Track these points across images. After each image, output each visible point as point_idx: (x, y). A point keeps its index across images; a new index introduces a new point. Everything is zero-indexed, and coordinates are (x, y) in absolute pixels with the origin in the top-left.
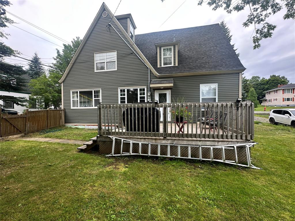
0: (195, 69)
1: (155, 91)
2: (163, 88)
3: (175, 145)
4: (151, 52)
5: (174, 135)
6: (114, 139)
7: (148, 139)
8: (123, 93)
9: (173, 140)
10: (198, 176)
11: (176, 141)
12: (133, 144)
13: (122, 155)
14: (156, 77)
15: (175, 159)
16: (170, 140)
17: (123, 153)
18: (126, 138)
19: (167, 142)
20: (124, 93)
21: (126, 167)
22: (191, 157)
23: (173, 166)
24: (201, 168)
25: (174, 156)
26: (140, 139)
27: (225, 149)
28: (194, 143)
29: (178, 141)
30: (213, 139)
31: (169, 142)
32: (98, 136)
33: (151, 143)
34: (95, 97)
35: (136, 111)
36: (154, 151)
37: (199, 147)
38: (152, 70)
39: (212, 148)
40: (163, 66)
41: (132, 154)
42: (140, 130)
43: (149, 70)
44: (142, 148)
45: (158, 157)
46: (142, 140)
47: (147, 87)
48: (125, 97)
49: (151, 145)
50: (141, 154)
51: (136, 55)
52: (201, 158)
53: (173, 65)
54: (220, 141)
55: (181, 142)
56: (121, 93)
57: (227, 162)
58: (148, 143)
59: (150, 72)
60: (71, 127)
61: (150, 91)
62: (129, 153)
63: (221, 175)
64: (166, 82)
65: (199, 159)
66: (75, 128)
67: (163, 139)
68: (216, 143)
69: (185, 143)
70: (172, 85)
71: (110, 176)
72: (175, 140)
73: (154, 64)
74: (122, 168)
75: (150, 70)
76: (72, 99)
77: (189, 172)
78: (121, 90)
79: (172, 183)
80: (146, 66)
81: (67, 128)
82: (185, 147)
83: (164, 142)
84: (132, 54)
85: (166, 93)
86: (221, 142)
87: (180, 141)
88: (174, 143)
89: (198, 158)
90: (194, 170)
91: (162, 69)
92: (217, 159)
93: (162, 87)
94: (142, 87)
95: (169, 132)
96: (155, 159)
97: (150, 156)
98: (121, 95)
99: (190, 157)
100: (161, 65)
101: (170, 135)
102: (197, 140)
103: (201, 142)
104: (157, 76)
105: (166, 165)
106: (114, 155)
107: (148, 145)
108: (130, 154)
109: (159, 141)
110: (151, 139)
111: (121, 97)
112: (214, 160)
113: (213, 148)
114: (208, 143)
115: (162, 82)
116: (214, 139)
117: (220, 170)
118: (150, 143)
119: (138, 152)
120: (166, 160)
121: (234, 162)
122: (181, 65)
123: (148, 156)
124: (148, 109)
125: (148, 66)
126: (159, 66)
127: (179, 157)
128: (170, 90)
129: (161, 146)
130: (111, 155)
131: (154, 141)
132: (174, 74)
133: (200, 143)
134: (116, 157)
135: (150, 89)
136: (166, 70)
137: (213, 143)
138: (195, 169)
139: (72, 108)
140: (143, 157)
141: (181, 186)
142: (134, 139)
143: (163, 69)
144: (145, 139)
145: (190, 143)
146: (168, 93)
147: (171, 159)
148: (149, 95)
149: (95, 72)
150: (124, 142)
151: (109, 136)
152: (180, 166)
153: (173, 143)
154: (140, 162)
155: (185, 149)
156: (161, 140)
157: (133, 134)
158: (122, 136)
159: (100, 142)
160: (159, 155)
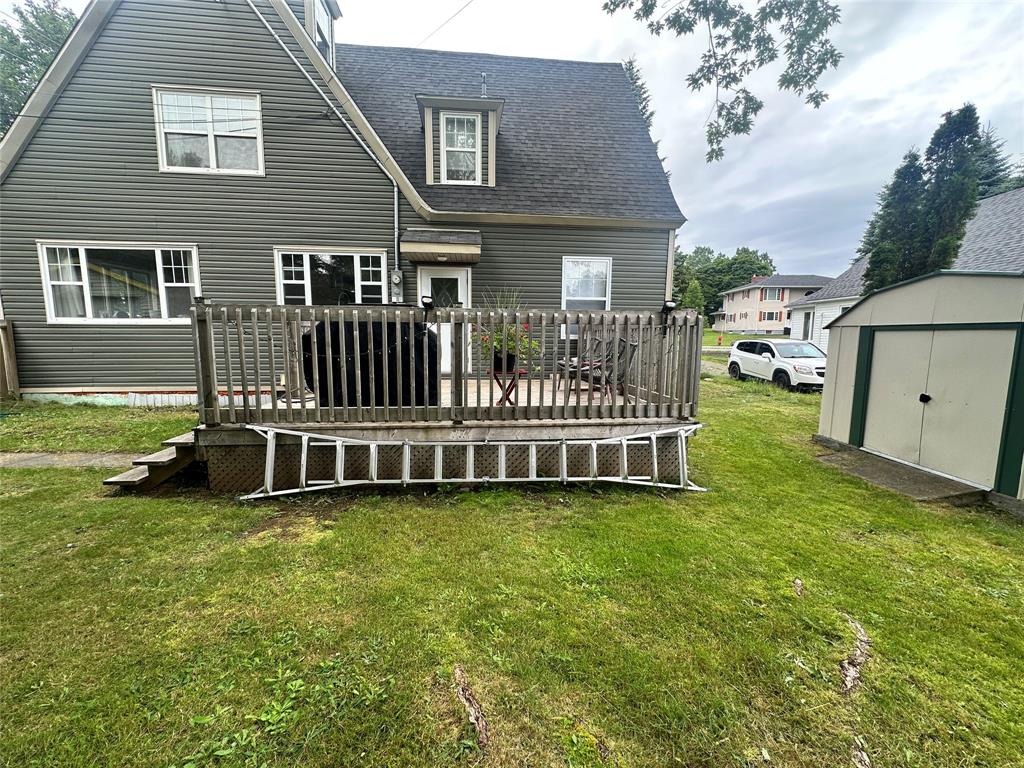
0: (549, 204)
1: (419, 268)
2: (445, 259)
3: (491, 443)
4: (402, 123)
5: (488, 413)
6: (270, 437)
7: (401, 428)
8: (293, 269)
9: (483, 430)
10: (556, 527)
11: (492, 431)
12: (348, 449)
13: (307, 489)
14: (422, 220)
15: (491, 487)
16: (473, 430)
17: (309, 482)
18: (320, 430)
19: (467, 437)
20: (299, 269)
21: (327, 527)
22: (538, 476)
23: (486, 506)
24: (566, 505)
25: (486, 479)
26: (370, 432)
27: (628, 446)
28: (545, 434)
29: (499, 430)
30: (598, 421)
31: (472, 434)
32: (203, 427)
33: (412, 443)
34: (168, 279)
35: (356, 333)
36: (422, 467)
37: (561, 444)
38: (406, 193)
39: (594, 446)
40: (444, 181)
41: (344, 483)
42: (373, 401)
43: (396, 189)
44: (379, 460)
45: (434, 486)
46: (380, 434)
47: (388, 252)
48: (303, 286)
49: (413, 448)
50: (376, 481)
51: (344, 125)
52: (564, 477)
53: (478, 182)
54: (616, 425)
55: (507, 434)
56: (288, 269)
57: (631, 480)
58: (400, 443)
59: (399, 199)
60: (54, 402)
61: (399, 269)
62: (333, 482)
63: (616, 516)
64: (455, 238)
65: (559, 479)
66: (79, 404)
67: (453, 428)
68: (606, 431)
69: (520, 434)
70: (476, 250)
71: (267, 563)
72: (490, 427)
73: (415, 172)
74: (310, 532)
75: (399, 192)
77: (531, 517)
79: (485, 553)
80: (384, 173)
81: (34, 406)
82: (520, 447)
83: (455, 437)
84: (326, 117)
85: (457, 280)
86: (618, 428)
87: (505, 431)
88: (487, 438)
89: (557, 476)
90: (546, 512)
91: (441, 191)
92: (607, 476)
93: (443, 255)
94: (370, 252)
95: (472, 403)
96: (426, 492)
97: (408, 485)
98: (288, 275)
99: (533, 477)
100: (437, 178)
101: (475, 413)
102: (554, 426)
103: (566, 429)
104: (424, 214)
105: (464, 506)
106: (272, 494)
107: (399, 449)
108: (337, 482)
109: (438, 435)
110: (413, 428)
111: (285, 285)
112: (599, 479)
113: (599, 446)
114: (585, 432)
115: (444, 238)
116: (602, 418)
117: (614, 502)
118: (407, 441)
119: (365, 475)
120: (461, 493)
121: (649, 478)
122: (506, 184)
123: (401, 485)
124: (398, 327)
125: (390, 176)
126: (430, 181)
127: (502, 478)
128: (470, 270)
129: (445, 448)
130: (262, 495)
131: (421, 435)
132: (483, 215)
133: (561, 434)
134: (282, 499)
135: (399, 260)
136: (455, 196)
137: (596, 432)
138: (548, 509)
139: (52, 318)
140: (384, 491)
141: (512, 559)
142: (350, 433)
143: (445, 191)
144: (389, 429)
145: (535, 434)
146: (464, 278)
147: (477, 488)
148: (397, 281)
149: (162, 169)
150: (312, 444)
151: (248, 427)
152: (507, 504)
153: (482, 436)
154: (374, 505)
155: (519, 453)
156: (445, 432)
157: (346, 416)
158: (304, 425)
159: (211, 451)
160: (438, 478)
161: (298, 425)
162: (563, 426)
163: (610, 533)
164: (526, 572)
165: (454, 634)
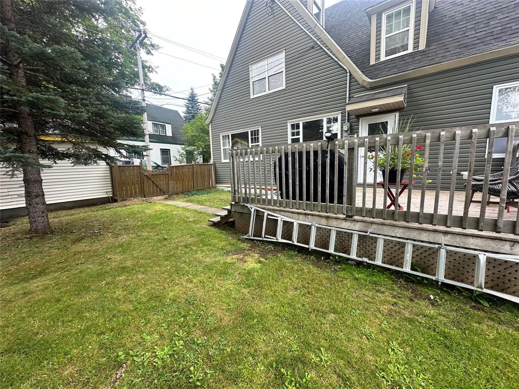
1: (361, 119)
2: (377, 110)
3: (371, 235)
4: (360, 34)
5: (371, 212)
6: (253, 210)
7: (312, 215)
8: (295, 131)
9: (366, 224)
10: (411, 321)
11: (374, 226)
13: (265, 239)
14: (365, 89)
15: (369, 266)
16: (359, 223)
17: (266, 236)
18: (274, 211)
19: (354, 227)
20: (298, 130)
21: (260, 262)
22: (412, 269)
23: (356, 279)
24: (433, 303)
25: (366, 260)
26: (296, 215)
28: (424, 236)
29: (380, 227)
30: (494, 234)
31: (358, 226)
32: (233, 203)
33: (317, 225)
36: (323, 241)
37: (440, 248)
38: (354, 74)
39: (483, 258)
40: (383, 58)
41: (281, 240)
42: (297, 197)
43: (348, 74)
44: (299, 233)
45: (330, 255)
46: (301, 216)
47: (342, 113)
48: (299, 138)
49: (318, 229)
50: (296, 243)
51: (322, 48)
52: (441, 277)
53: (410, 50)
55: (387, 230)
56: (293, 131)
58: (310, 224)
59: (350, 79)
60: (223, 190)
61: (348, 122)
62: (275, 238)
64: (386, 94)
65: (434, 278)
67: (345, 219)
68: (507, 247)
69: (399, 233)
70: (400, 99)
72: (372, 223)
73: (362, 60)
74: (252, 263)
75: (351, 75)
76: (222, 148)
77: (388, 302)
78: (293, 126)
79: (332, 316)
80: (342, 67)
81: (217, 191)
82: (399, 243)
83: (346, 225)
84: (313, 47)
85: (387, 122)
87: (385, 228)
88: (369, 231)
89: (434, 275)
90: (407, 302)
91: (380, 66)
92: (502, 291)
93: (375, 107)
94: (332, 115)
95: (358, 203)
96: (321, 257)
97: (312, 249)
98: (293, 134)
99: (407, 269)
100: (378, 58)
101: (360, 211)
102: (435, 231)
103: (449, 236)
104: (365, 84)
105: (342, 274)
106: (252, 238)
107: (310, 227)
108: (277, 239)
109: (334, 223)
110: (319, 216)
111: (292, 139)
112: (485, 291)
113: (489, 261)
114: (472, 242)
115: (377, 96)
116: (499, 232)
117: (500, 322)
118: (315, 223)
119: (290, 238)
120: (346, 264)
122: (436, 43)
123: (308, 249)
124: (312, 154)
125: (345, 68)
126: (372, 62)
127: (379, 262)
128: (397, 114)
129: (338, 233)
130: (248, 237)
131: (324, 221)
132: (412, 73)
133: (443, 239)
134: (255, 241)
135: (349, 116)
136: (389, 66)
137: (493, 245)
138: (411, 300)
139: (223, 161)
140: (301, 250)
142: (287, 214)
143: (383, 65)
144: (306, 214)
145: (414, 235)
146: (392, 122)
147: (359, 264)
148: (346, 129)
149: (251, 98)
150: (269, 217)
151: (246, 205)
152: (375, 283)
153: (365, 229)
154: (291, 257)
155: (397, 247)
156: (339, 221)
157: (284, 204)
158: (267, 207)
159: (236, 213)
160: (331, 250)
161: (263, 206)
162: (446, 233)
163: (474, 355)
164: (353, 348)
165: (262, 369)
